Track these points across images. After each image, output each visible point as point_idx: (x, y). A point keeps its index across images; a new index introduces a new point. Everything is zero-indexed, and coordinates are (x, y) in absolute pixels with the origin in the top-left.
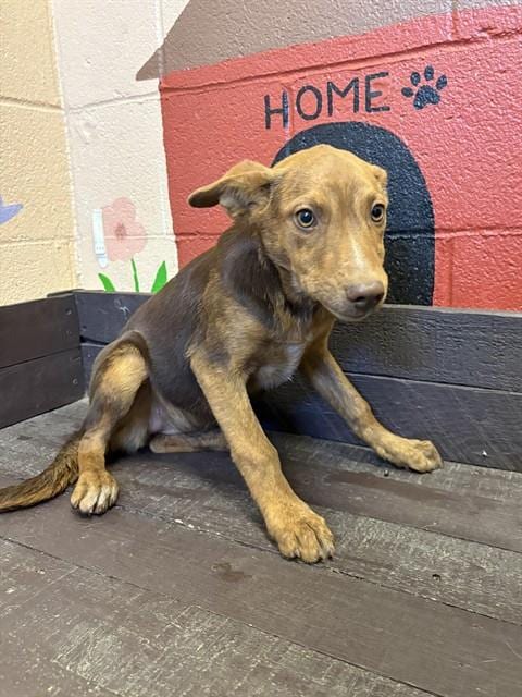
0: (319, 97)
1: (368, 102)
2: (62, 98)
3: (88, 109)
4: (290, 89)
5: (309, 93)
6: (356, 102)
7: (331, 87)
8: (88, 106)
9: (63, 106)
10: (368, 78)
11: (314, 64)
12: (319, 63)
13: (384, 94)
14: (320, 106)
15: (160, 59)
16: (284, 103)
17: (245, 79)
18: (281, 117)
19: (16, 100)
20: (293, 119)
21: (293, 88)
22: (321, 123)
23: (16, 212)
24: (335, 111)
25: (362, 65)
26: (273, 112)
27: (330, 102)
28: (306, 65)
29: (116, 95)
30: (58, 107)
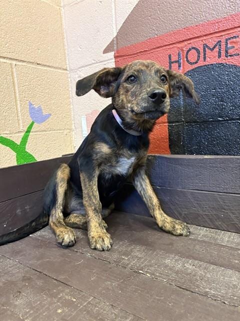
0: (199, 52)
1: (227, 52)
2: (68, 66)
3: (80, 69)
4: (182, 50)
5: (193, 51)
6: (220, 53)
7: (205, 46)
8: (79, 68)
9: (68, 69)
10: (227, 40)
11: (196, 36)
12: (199, 35)
13: (236, 47)
14: (199, 57)
15: (115, 42)
16: (179, 57)
17: (158, 48)
18: (177, 64)
19: (49, 66)
20: (183, 65)
21: (184, 49)
22: (199, 65)
23: (48, 117)
24: (208, 59)
25: (223, 34)
26: (173, 63)
27: (205, 54)
28: (192, 36)
29: (93, 62)
30: (66, 70)
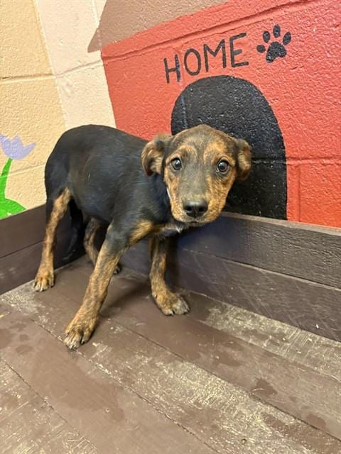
0: (199, 57)
1: (233, 60)
2: (52, 68)
3: (67, 74)
4: (179, 52)
5: (192, 54)
6: (224, 59)
7: (206, 48)
8: (66, 72)
9: (53, 73)
10: (231, 40)
11: (193, 31)
12: (197, 30)
13: (244, 52)
14: (199, 64)
15: (99, 36)
16: (176, 63)
17: (150, 47)
18: (175, 74)
20: (183, 75)
21: (181, 51)
22: (202, 77)
23: (32, 148)
24: (211, 68)
25: (226, 29)
26: (170, 71)
27: (206, 61)
28: (188, 32)
29: (79, 64)
30: (51, 74)
